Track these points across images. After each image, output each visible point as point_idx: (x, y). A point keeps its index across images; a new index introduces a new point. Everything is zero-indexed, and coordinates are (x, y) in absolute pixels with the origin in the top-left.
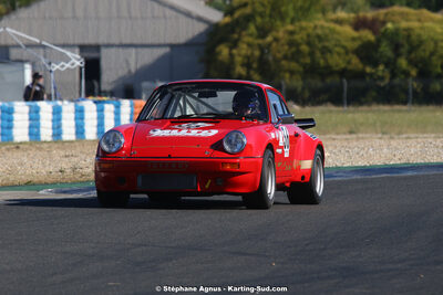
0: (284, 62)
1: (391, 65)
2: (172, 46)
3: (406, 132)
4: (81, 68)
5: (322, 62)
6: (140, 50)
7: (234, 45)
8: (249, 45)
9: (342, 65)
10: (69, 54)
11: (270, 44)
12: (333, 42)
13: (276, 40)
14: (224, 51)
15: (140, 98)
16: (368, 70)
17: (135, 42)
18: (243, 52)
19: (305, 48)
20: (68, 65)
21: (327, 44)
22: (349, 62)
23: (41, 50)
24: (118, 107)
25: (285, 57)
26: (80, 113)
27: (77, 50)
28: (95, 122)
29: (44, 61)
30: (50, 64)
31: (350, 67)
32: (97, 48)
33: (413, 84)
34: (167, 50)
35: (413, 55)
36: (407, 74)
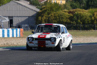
0: (53, 20)
1: (76, 21)
2: (29, 17)
3: (79, 36)
4: (9, 22)
5: (61, 20)
6: (22, 17)
7: (42, 16)
8: (46, 17)
9: (66, 21)
10: (6, 18)
11: (50, 17)
12: (64, 16)
13: (51, 16)
14: (40, 18)
15: (22, 28)
16: (71, 22)
17: (20, 16)
18: (44, 18)
19: (58, 17)
20: (6, 21)
21: (62, 17)
22: (67, 20)
24: (17, 30)
25: (53, 19)
26: (8, 31)
27: (8, 17)
28: (12, 33)
30: (2, 20)
31: (68, 22)
32: (12, 17)
33: (81, 26)
35: (81, 19)
36: (80, 23)
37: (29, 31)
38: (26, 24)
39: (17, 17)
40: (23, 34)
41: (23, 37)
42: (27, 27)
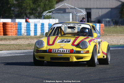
2: (111, 9)
4: (85, 15)
6: (102, 10)
10: (82, 11)
15: (102, 23)
20: (82, 14)
23: (75, 10)
24: (96, 26)
27: (85, 10)
29: (75, 13)
30: (77, 13)
32: (90, 9)
34: (110, 10)
37: (111, 27)
38: (108, 18)
39: (97, 8)
40: (103, 31)
41: (104, 34)
42: (109, 22)
